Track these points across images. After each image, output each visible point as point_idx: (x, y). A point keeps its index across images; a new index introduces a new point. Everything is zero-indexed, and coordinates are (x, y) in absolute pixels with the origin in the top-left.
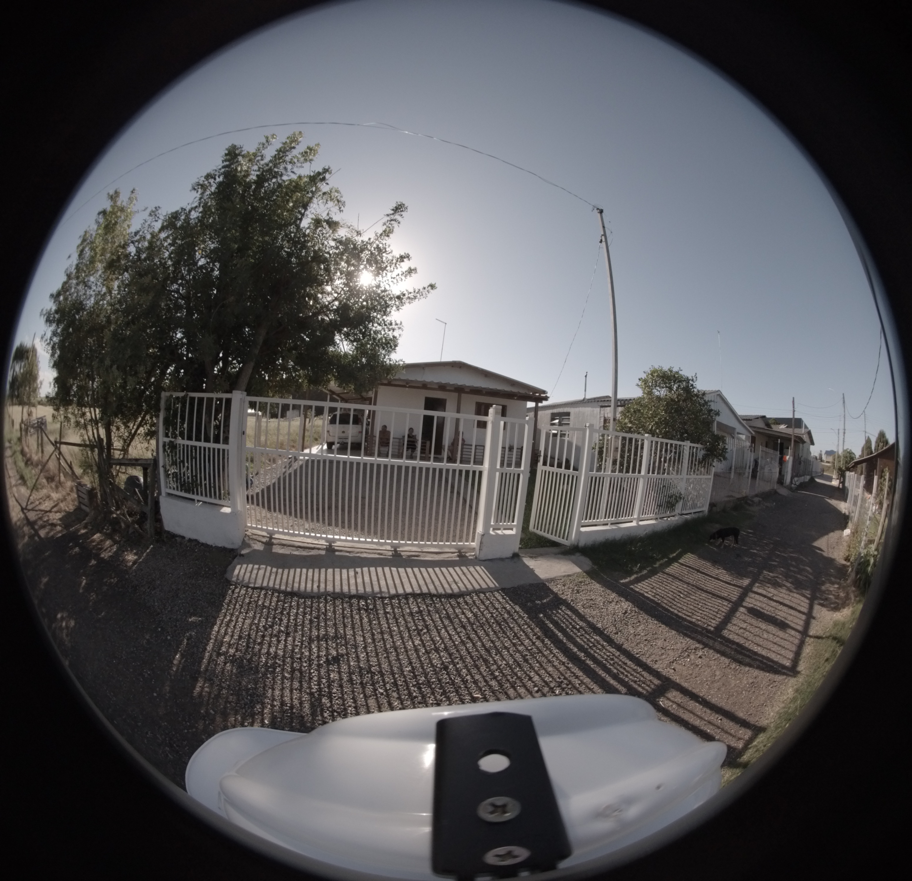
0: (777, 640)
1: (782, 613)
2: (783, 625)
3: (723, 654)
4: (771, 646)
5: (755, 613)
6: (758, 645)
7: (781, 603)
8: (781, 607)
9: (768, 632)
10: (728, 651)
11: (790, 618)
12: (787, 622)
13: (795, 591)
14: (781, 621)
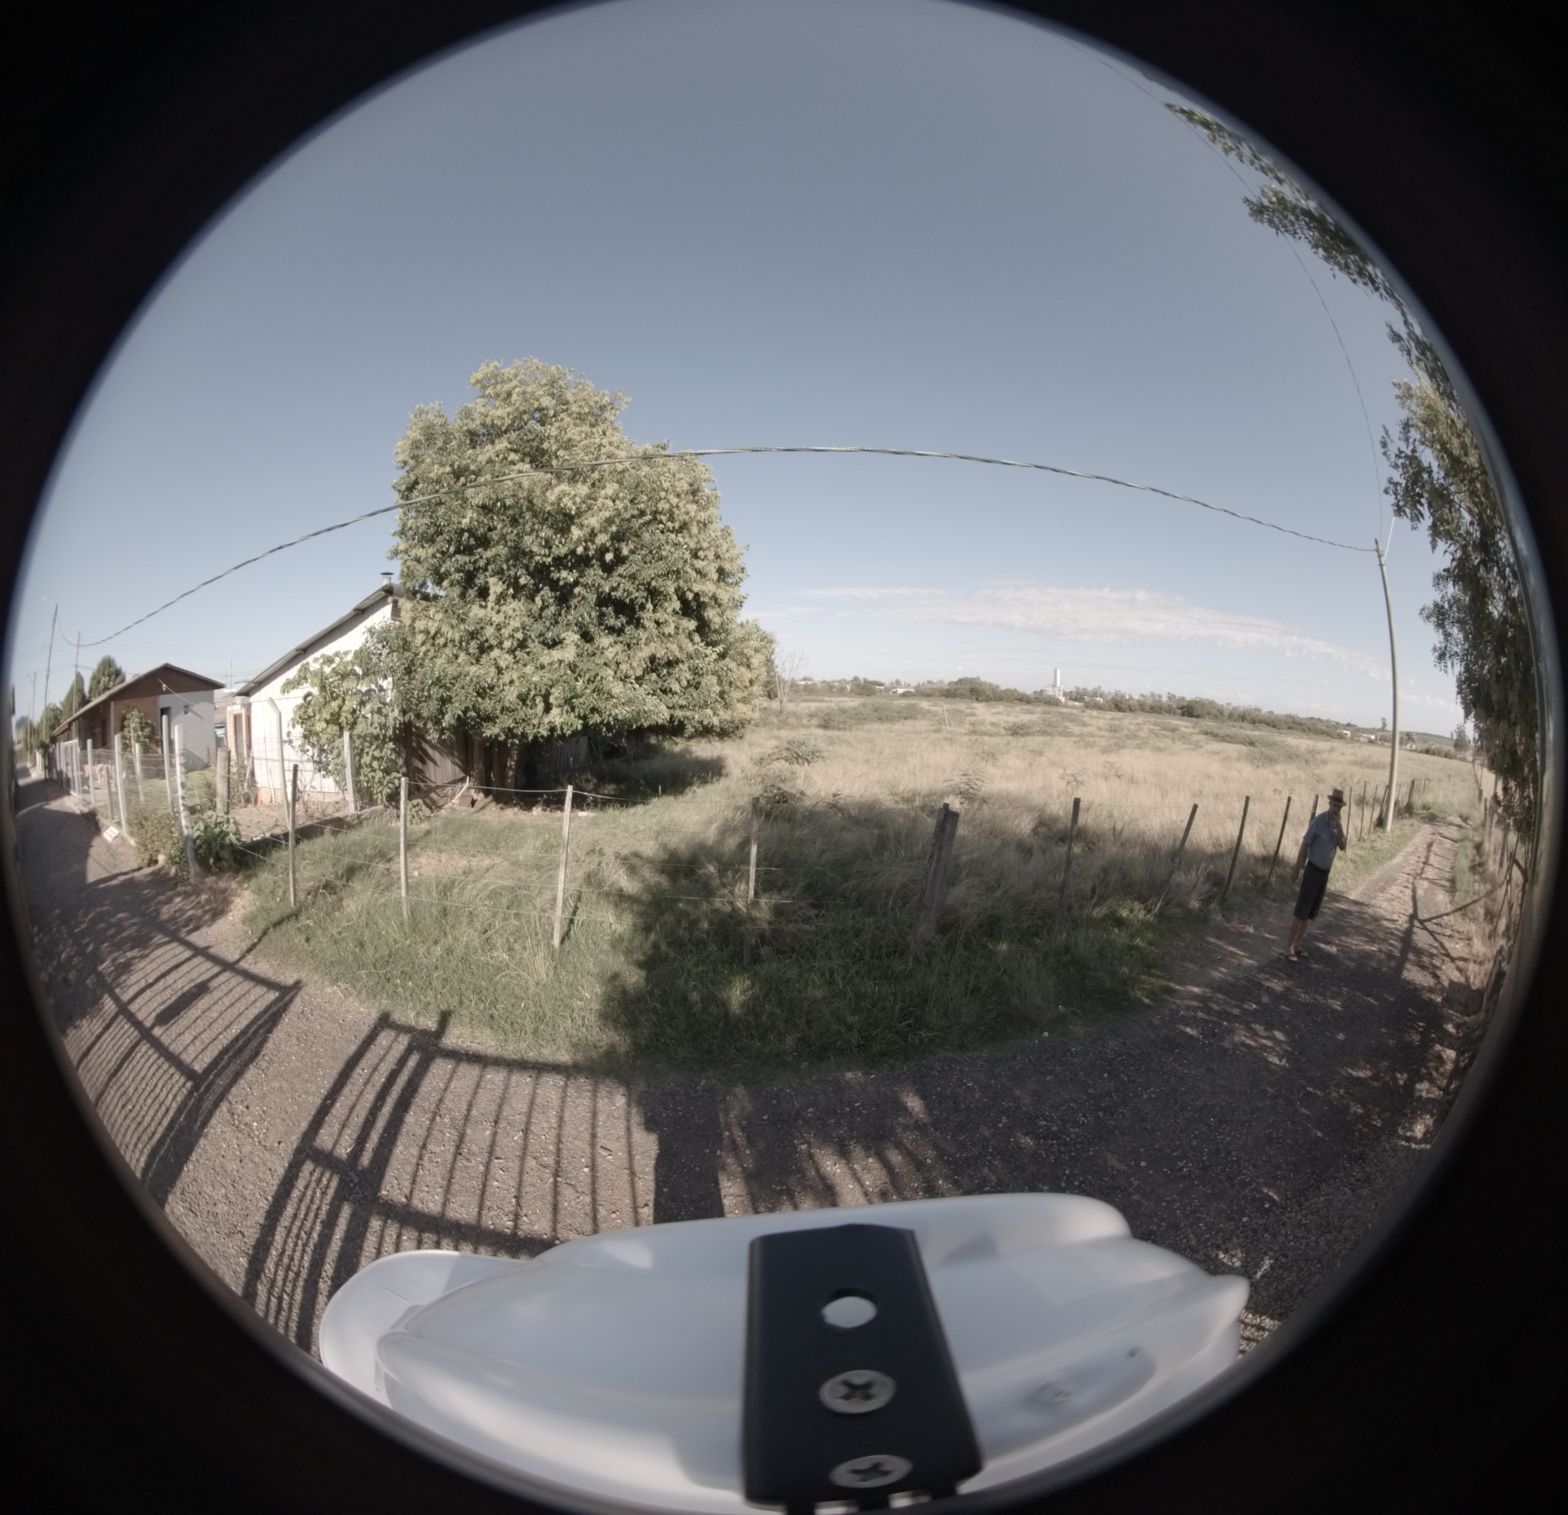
0: (227, 1001)
1: (181, 982)
2: (202, 989)
3: (238, 1075)
4: (235, 1011)
5: (167, 1016)
6: (228, 1027)
7: (163, 976)
8: (170, 979)
9: (209, 1009)
10: (233, 1067)
11: (194, 974)
12: (199, 980)
13: (147, 952)
14: (195, 986)
